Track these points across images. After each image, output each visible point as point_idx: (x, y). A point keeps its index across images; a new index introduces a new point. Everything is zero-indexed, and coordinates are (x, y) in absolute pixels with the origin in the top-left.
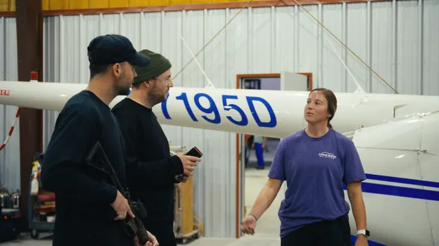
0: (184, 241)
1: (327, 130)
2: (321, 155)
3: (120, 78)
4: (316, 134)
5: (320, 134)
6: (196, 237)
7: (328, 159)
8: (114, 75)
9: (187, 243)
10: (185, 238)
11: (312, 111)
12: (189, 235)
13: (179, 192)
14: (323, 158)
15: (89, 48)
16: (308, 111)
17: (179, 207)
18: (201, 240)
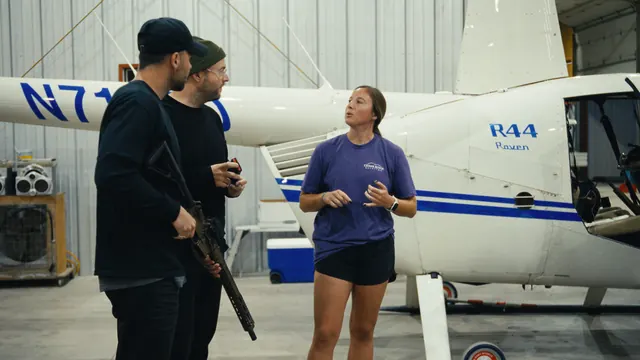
0: (60, 282)
1: (372, 136)
2: (367, 166)
3: (177, 70)
4: (360, 141)
5: (365, 141)
6: (71, 277)
7: (376, 170)
8: (172, 67)
9: (64, 284)
10: (61, 278)
11: (353, 112)
12: (64, 273)
13: (51, 218)
14: (369, 170)
15: (140, 35)
16: (349, 110)
17: (52, 238)
18: (77, 279)
